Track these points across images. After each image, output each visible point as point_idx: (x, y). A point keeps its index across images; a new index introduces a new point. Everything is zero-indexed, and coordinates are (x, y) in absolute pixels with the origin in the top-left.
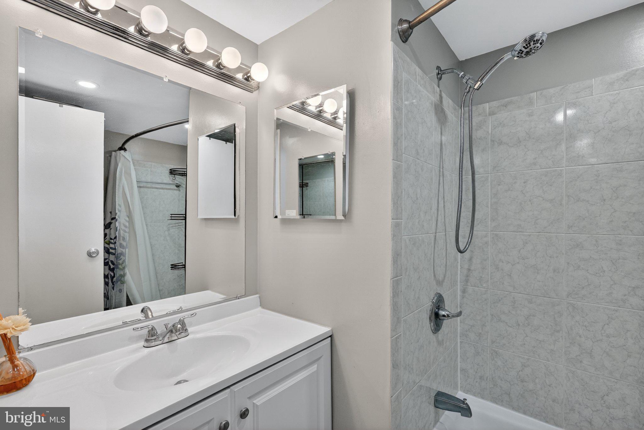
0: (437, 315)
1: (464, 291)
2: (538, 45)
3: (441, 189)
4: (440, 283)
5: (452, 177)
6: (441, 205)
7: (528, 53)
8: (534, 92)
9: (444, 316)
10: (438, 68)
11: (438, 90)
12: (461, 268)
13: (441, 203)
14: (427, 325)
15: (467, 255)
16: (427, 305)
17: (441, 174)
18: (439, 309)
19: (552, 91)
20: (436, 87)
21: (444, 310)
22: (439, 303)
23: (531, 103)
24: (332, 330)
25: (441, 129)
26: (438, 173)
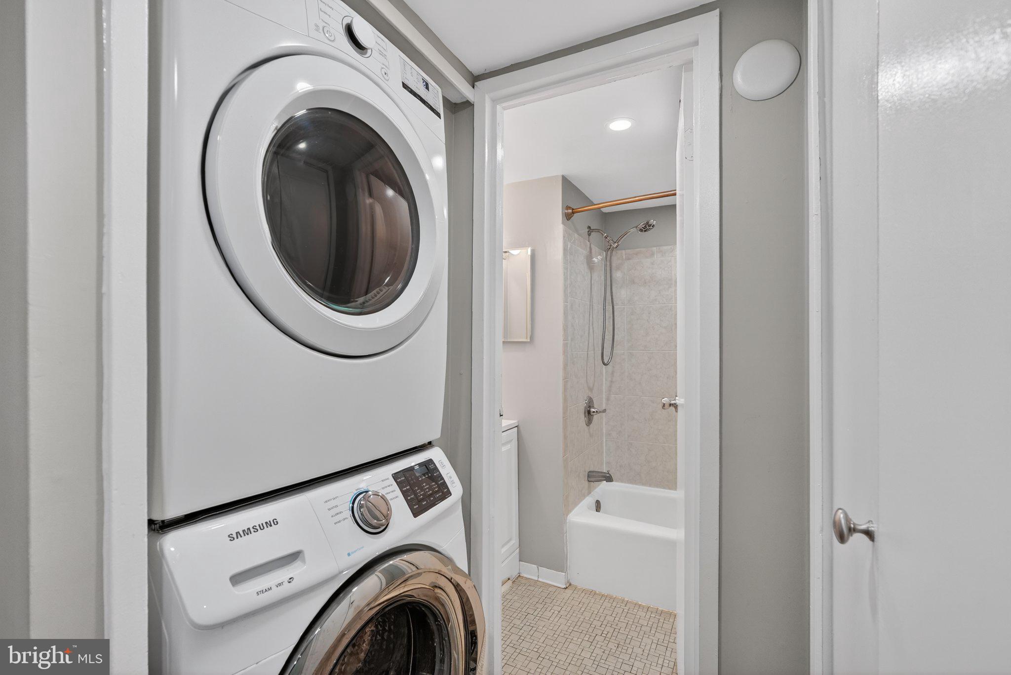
0: (589, 412)
1: (608, 399)
2: (651, 227)
3: (591, 318)
4: (591, 389)
5: (598, 307)
6: (591, 331)
7: (645, 231)
8: (655, 247)
9: (594, 412)
10: (589, 227)
11: (588, 243)
12: (606, 380)
13: (591, 328)
14: (583, 419)
15: (610, 367)
16: (582, 405)
17: (591, 306)
18: (590, 408)
19: (665, 248)
20: (588, 242)
21: (593, 407)
22: (590, 404)
23: (652, 254)
24: (518, 422)
25: (591, 273)
26: (589, 307)
